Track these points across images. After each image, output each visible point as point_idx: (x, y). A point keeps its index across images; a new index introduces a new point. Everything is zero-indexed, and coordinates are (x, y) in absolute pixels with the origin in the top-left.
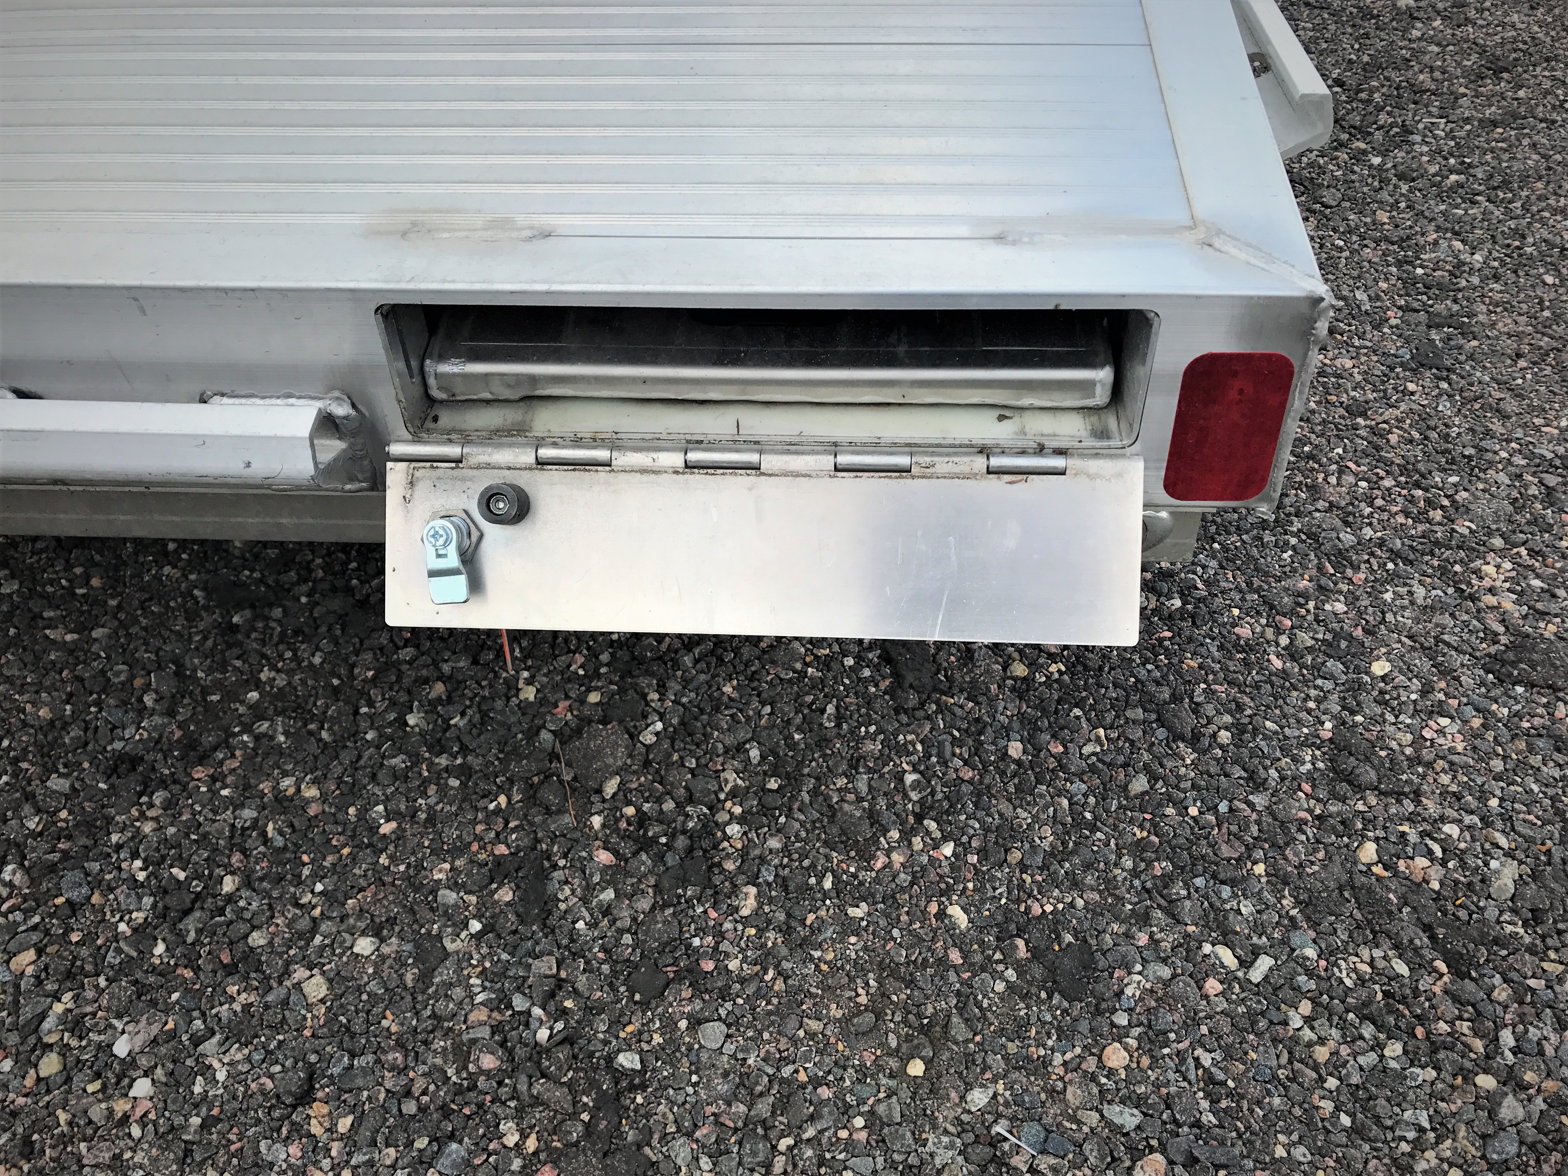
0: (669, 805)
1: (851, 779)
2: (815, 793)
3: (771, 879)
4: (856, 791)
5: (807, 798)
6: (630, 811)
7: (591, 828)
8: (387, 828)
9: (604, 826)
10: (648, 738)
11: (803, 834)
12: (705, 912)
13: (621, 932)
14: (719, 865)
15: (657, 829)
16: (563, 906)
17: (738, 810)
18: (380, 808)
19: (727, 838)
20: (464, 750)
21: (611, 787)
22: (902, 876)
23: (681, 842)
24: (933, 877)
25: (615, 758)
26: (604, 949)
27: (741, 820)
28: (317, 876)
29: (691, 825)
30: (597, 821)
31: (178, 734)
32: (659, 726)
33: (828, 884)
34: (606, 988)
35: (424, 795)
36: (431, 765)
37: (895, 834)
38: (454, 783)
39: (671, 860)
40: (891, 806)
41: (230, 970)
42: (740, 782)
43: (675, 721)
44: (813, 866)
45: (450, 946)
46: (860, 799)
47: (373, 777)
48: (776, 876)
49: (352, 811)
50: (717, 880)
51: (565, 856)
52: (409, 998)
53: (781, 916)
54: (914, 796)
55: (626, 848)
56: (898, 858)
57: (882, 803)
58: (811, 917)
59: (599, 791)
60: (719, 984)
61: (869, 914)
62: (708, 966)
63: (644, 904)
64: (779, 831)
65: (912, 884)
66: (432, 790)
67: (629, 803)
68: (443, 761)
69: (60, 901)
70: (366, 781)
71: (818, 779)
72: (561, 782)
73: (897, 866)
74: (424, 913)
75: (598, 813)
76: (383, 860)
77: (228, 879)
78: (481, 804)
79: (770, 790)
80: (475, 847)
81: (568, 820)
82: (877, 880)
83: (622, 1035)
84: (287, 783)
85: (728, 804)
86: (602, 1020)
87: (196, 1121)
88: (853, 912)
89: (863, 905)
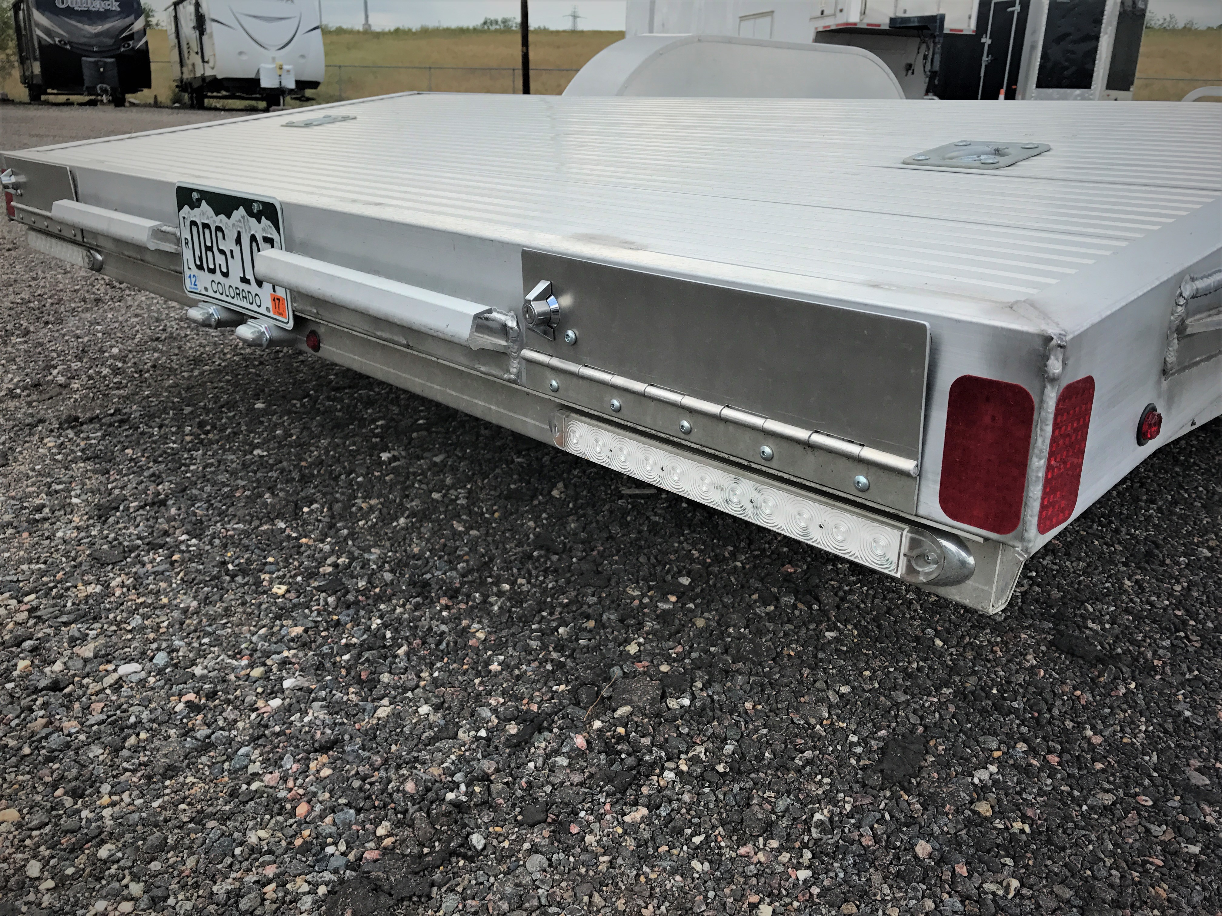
0: (646, 741)
1: (778, 797)
3: (663, 813)
4: (774, 805)
5: (736, 790)
6: (621, 731)
7: (591, 726)
8: (494, 668)
9: (599, 730)
10: (673, 703)
11: (712, 805)
12: (604, 803)
13: (549, 783)
14: (640, 786)
15: (625, 747)
16: (532, 750)
17: (684, 767)
18: (502, 658)
19: (660, 776)
20: (571, 656)
21: (623, 711)
22: (752, 867)
24: (775, 883)
25: (639, 700)
26: (529, 783)
27: (680, 774)
29: (647, 758)
30: (597, 724)
32: (686, 702)
33: (697, 840)
34: (510, 803)
36: (548, 654)
37: (775, 844)
38: (549, 667)
39: (616, 767)
41: (360, 682)
42: (702, 756)
43: (698, 705)
44: (698, 825)
45: (461, 734)
46: (773, 812)
47: (515, 645)
48: (669, 814)
49: (489, 652)
50: (629, 792)
51: (561, 729)
53: (646, 835)
54: (815, 833)
55: (597, 745)
56: (761, 857)
57: (786, 822)
58: (665, 848)
59: (614, 710)
60: (570, 842)
61: (705, 873)
62: (575, 829)
63: (577, 779)
64: (698, 794)
65: (755, 877)
66: (535, 665)
67: (625, 726)
70: (510, 644)
71: (755, 784)
72: (598, 693)
73: (755, 860)
74: (466, 713)
75: (602, 722)
76: (477, 681)
78: (550, 684)
79: (717, 772)
80: (525, 701)
81: (583, 714)
82: (732, 860)
83: (491, 829)
85: (682, 762)
88: (695, 864)
89: (707, 865)
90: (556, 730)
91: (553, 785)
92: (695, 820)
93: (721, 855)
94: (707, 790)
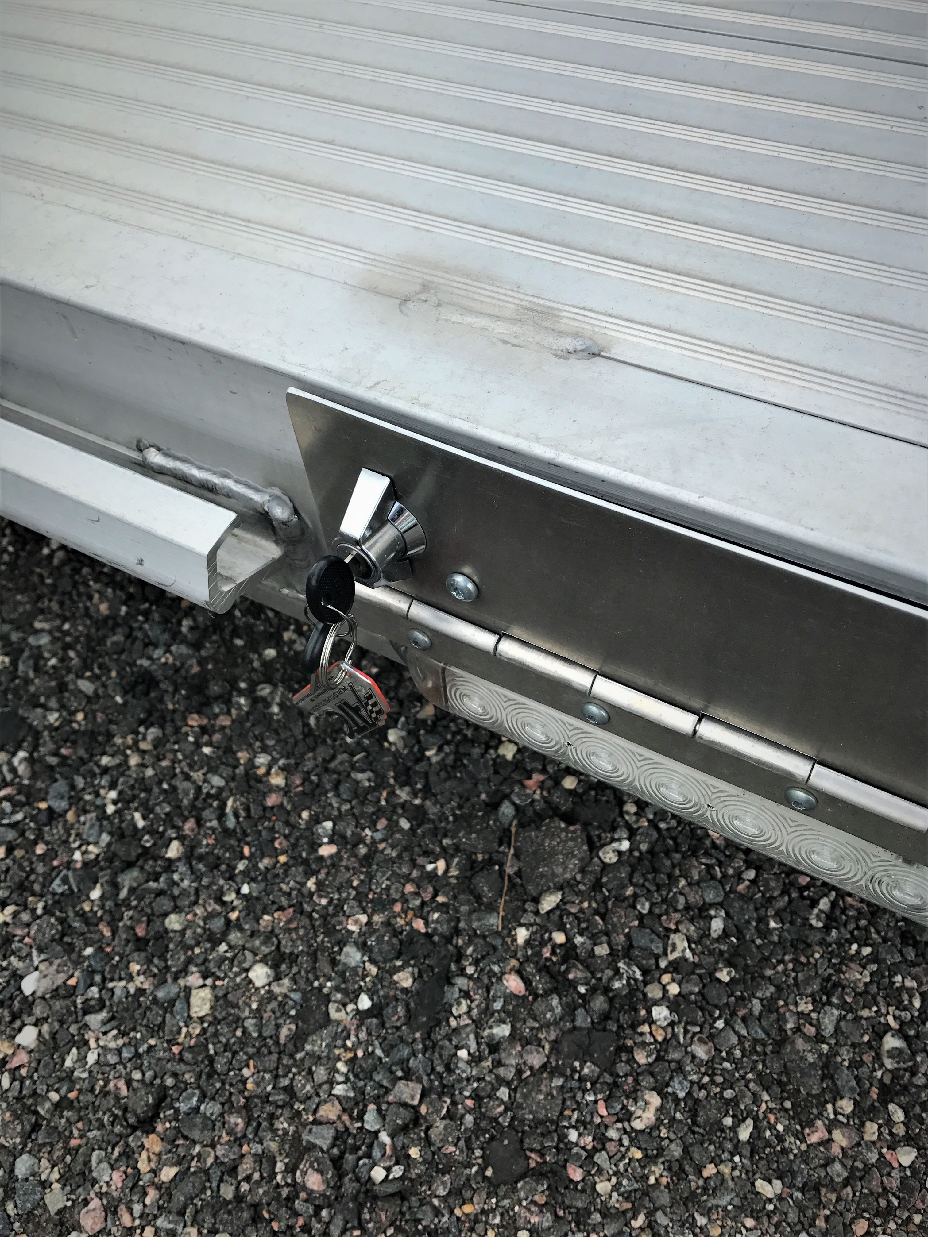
0: (602, 950)
1: (819, 1005)
2: (769, 1006)
3: (681, 1095)
4: (818, 1026)
5: (757, 1006)
6: (559, 938)
7: (514, 940)
8: (327, 850)
9: (528, 942)
10: (609, 856)
11: (738, 1053)
12: (596, 1102)
13: (501, 1081)
14: (630, 1051)
15: (580, 975)
16: (453, 1023)
17: (674, 989)
18: (328, 825)
19: (651, 1022)
20: (427, 792)
21: (549, 902)
22: (838, 1166)
23: (599, 1003)
24: (875, 1185)
25: (565, 868)
26: (476, 1096)
27: (674, 1005)
28: (248, 876)
29: (617, 985)
30: (522, 934)
31: (196, 669)
32: (625, 845)
33: (744, 1134)
34: (462, 1143)
35: (373, 826)
36: (392, 794)
37: (847, 1106)
38: (405, 824)
39: (582, 1019)
40: (855, 1064)
41: (140, 944)
42: (688, 954)
43: (644, 847)
44: (735, 1101)
45: (334, 1014)
46: (819, 1039)
47: (336, 787)
48: (689, 1094)
49: (305, 815)
50: (622, 1068)
51: (476, 963)
52: (275, 1057)
53: (676, 1151)
54: (889, 1064)
55: (540, 983)
56: (840, 1138)
57: (845, 1056)
58: (710, 1170)
59: (536, 900)
60: (579, 1204)
61: (780, 1198)
62: (576, 1174)
63: (536, 1060)
64: (711, 1037)
65: (846, 1183)
66: (382, 824)
67: (561, 928)
68: (403, 794)
69: (43, 805)
70: (328, 786)
71: (779, 988)
72: (502, 872)
73: (836, 1150)
74: (324, 966)
75: (527, 926)
76: (311, 884)
77: (175, 844)
78: (420, 861)
79: (719, 981)
80: (398, 908)
81: (494, 921)
82: (804, 1156)
83: (458, 1212)
84: (262, 760)
85: (666, 978)
86: (444, 1183)
87: (54, 1097)
88: (761, 1185)
89: (777, 1183)
93: (785, 1151)
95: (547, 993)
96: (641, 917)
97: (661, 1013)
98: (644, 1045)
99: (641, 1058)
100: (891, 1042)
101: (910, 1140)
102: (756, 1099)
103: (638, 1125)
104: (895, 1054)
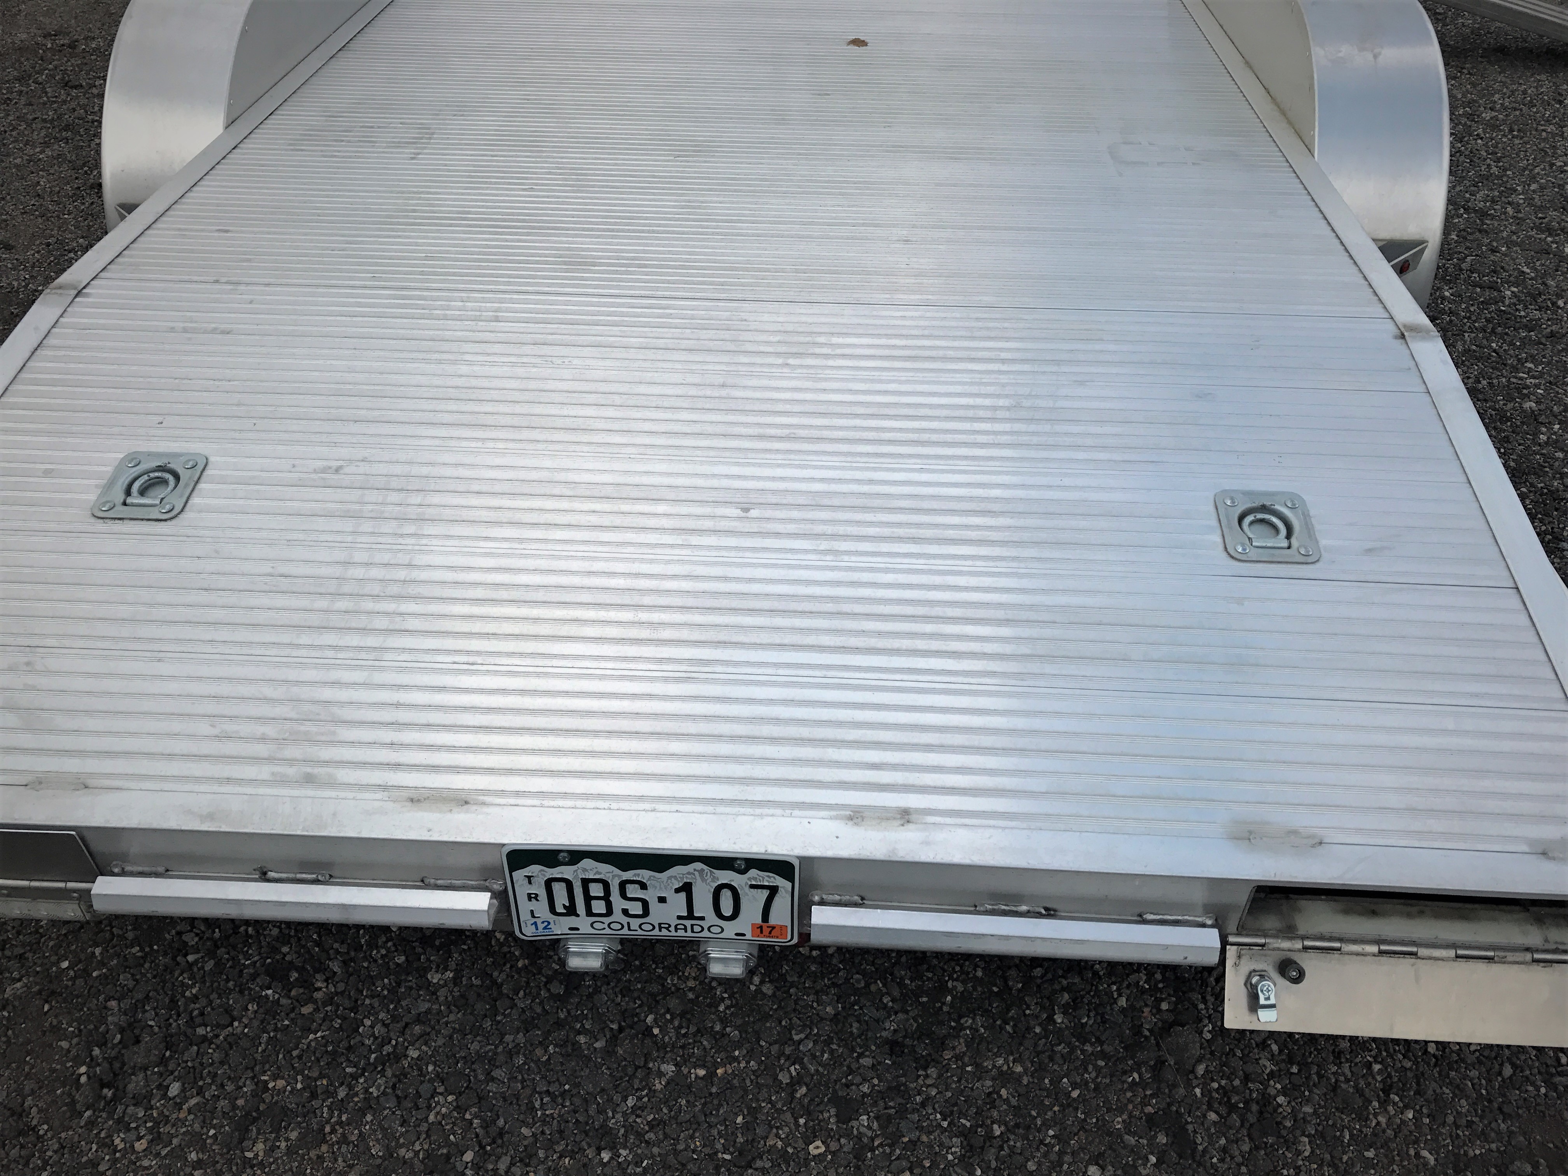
0: (1237, 1082)
1: (1339, 1065)
2: (1320, 1076)
3: (1313, 1132)
4: (1344, 1074)
5: (1315, 1077)
6: (1215, 1085)
7: (1196, 1096)
8: (1075, 1094)
9: (1203, 1094)
11: (1322, 1103)
12: (1284, 1153)
13: (1239, 1165)
14: (1280, 1123)
15: (1235, 1098)
16: (1200, 1148)
17: (1279, 1086)
19: (1280, 1106)
20: (1099, 1041)
21: (1201, 1069)
22: (1388, 1132)
23: (1255, 1108)
24: (1406, 1132)
25: (1195, 1050)
27: (1284, 1092)
29: (1255, 1095)
30: (1198, 1092)
33: (1347, 1136)
35: (1087, 1071)
36: (1082, 1051)
37: (1376, 1104)
38: (1101, 1063)
39: (1252, 1118)
40: (1368, 1084)
44: (1334, 1125)
46: (1348, 1080)
48: (1316, 1130)
50: (1284, 1133)
51: (1189, 1115)
53: (1327, 1157)
54: (1379, 1078)
55: (1222, 1110)
56: (1382, 1119)
57: (1362, 1083)
58: (1345, 1158)
59: (1193, 1071)
61: (1376, 1155)
63: (1246, 1148)
64: (1307, 1101)
65: (1396, 1137)
66: (1090, 1068)
67: (1213, 1080)
68: (1088, 1048)
72: (1169, 1065)
73: (1384, 1125)
74: (1120, 1151)
75: (1197, 1086)
76: (1080, 1115)
78: (1124, 1078)
79: (1293, 1073)
80: (1130, 1107)
81: (1182, 1091)
82: (1375, 1134)
84: (1000, 1061)
85: (1272, 1083)
88: (1367, 1154)
89: (1372, 1150)
90: (1189, 1120)
91: (1242, 1164)
92: (1330, 1122)
93: (1366, 1135)
94: (1307, 1093)
95: (1229, 1114)
96: (1241, 1058)
97: (1281, 1099)
98: (1284, 1117)
99: (1288, 1124)
100: (1377, 1067)
101: (1406, 1107)
102: (1343, 1120)
103: (1307, 1154)
104: (1380, 1072)
